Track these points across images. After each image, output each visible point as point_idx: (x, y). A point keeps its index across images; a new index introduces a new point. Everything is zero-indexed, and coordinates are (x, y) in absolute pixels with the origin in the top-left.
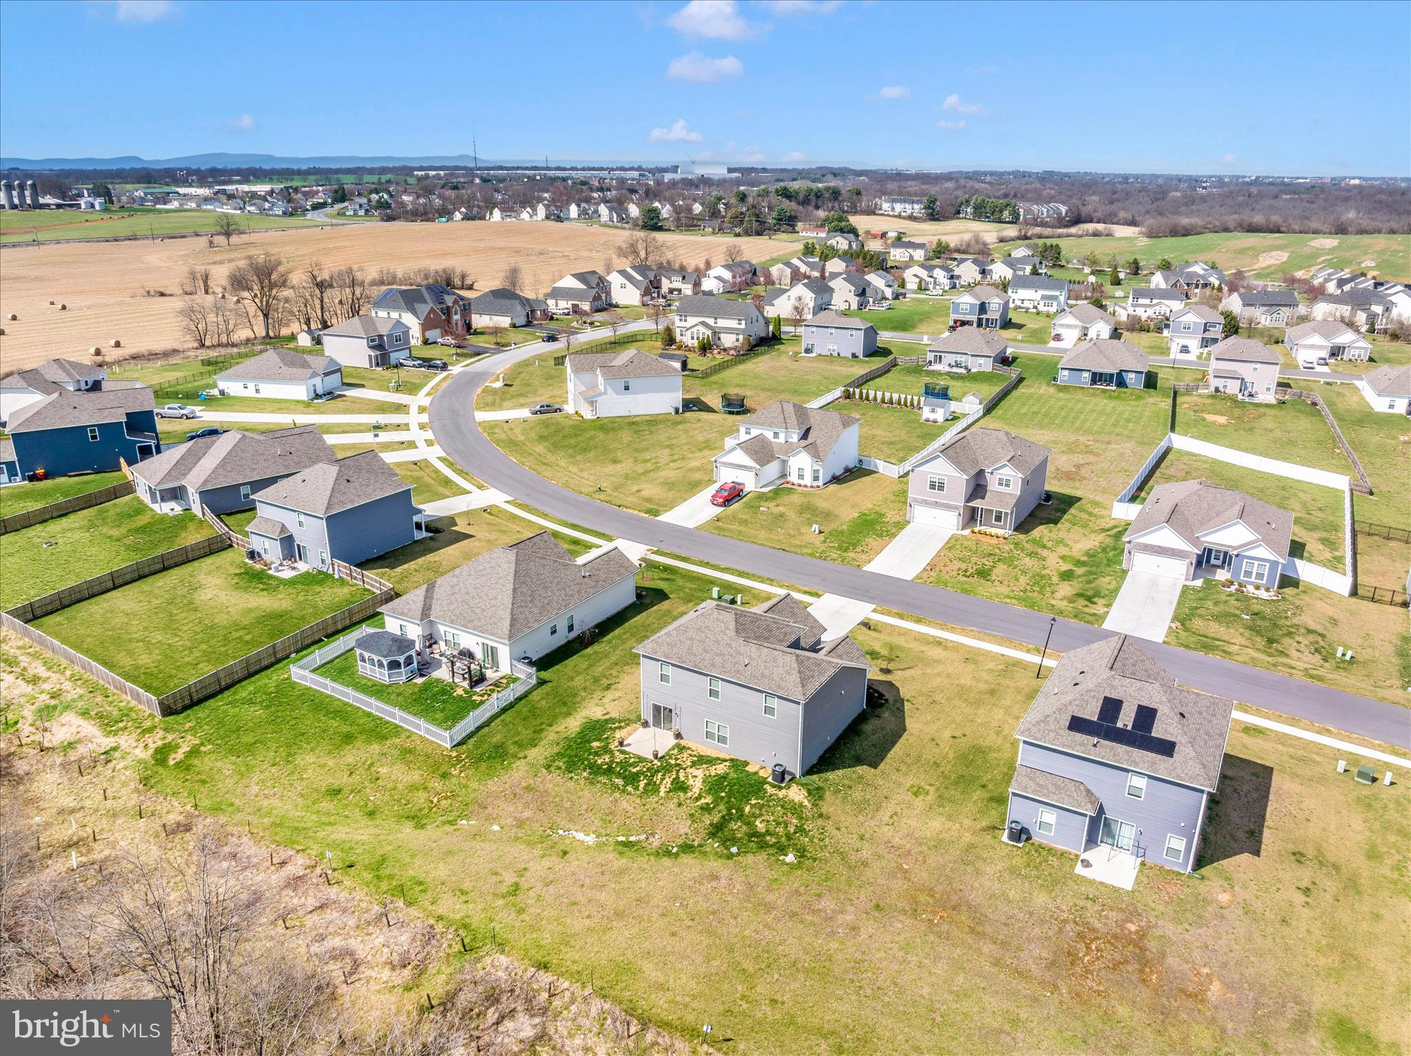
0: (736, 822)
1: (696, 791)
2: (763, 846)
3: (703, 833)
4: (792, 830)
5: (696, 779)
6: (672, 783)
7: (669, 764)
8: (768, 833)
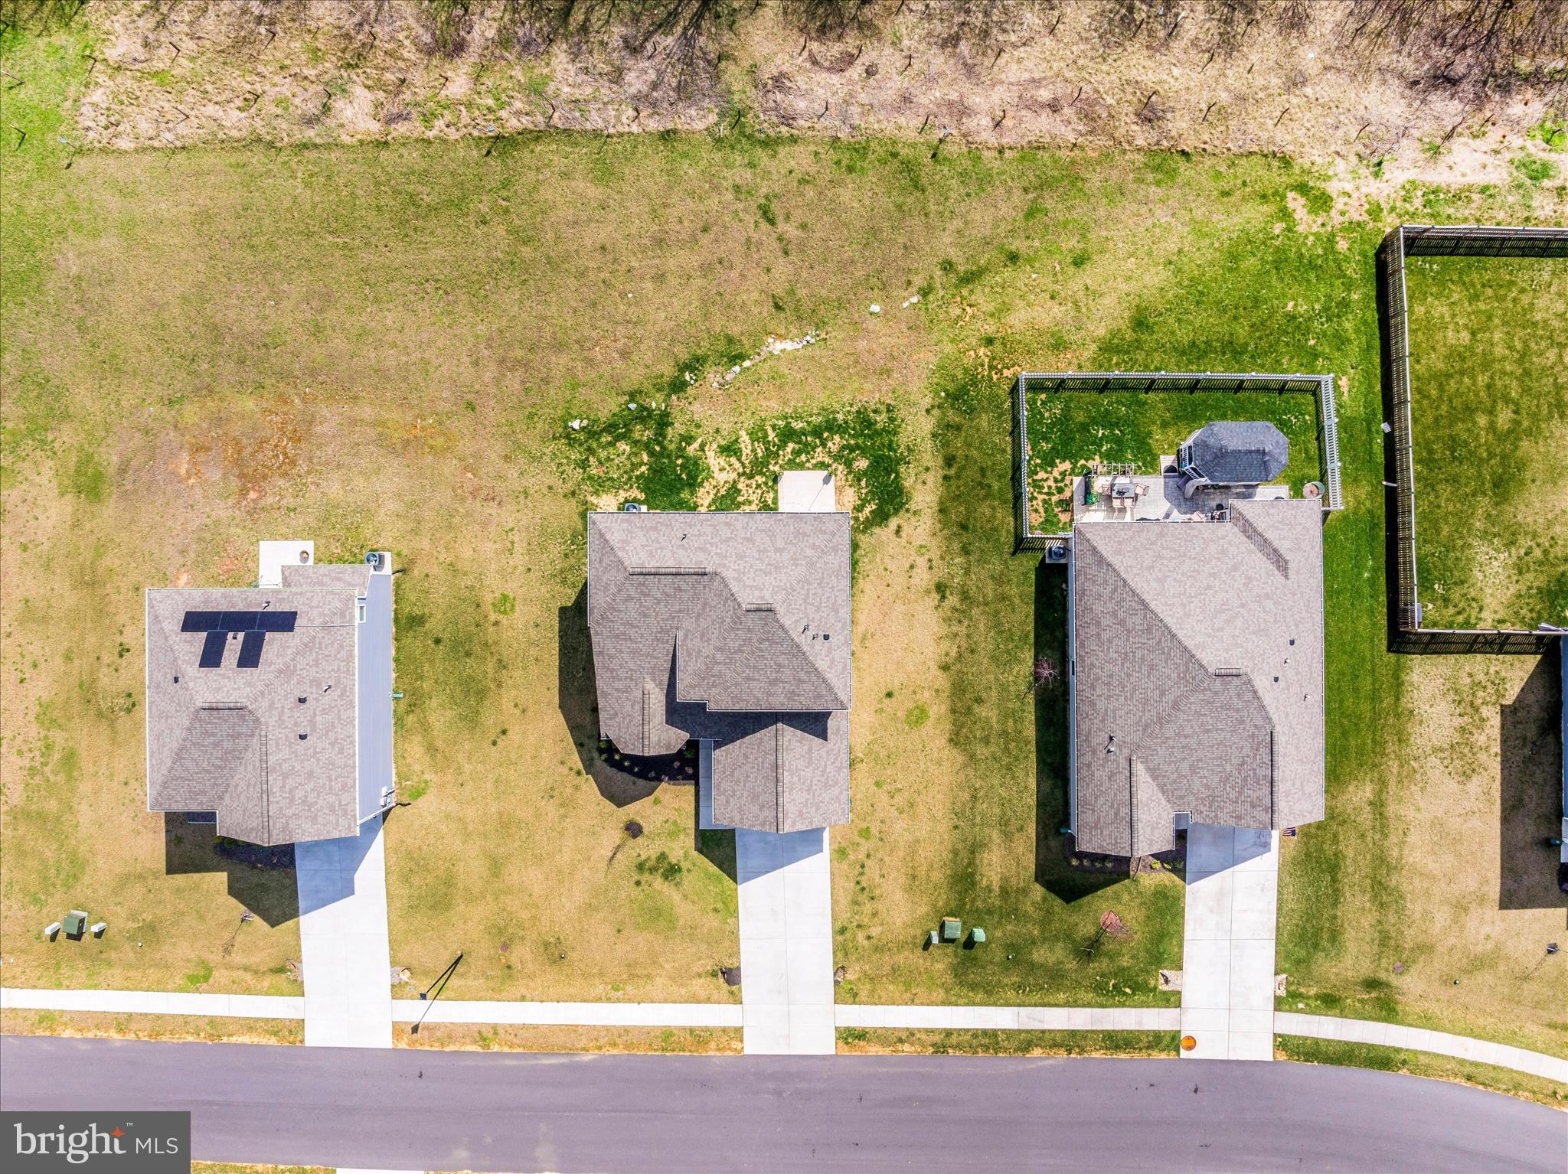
0: (649, 439)
1: (710, 454)
2: (611, 428)
3: (675, 412)
4: (591, 458)
5: (720, 471)
6: (740, 450)
7: (761, 473)
8: (612, 444)
